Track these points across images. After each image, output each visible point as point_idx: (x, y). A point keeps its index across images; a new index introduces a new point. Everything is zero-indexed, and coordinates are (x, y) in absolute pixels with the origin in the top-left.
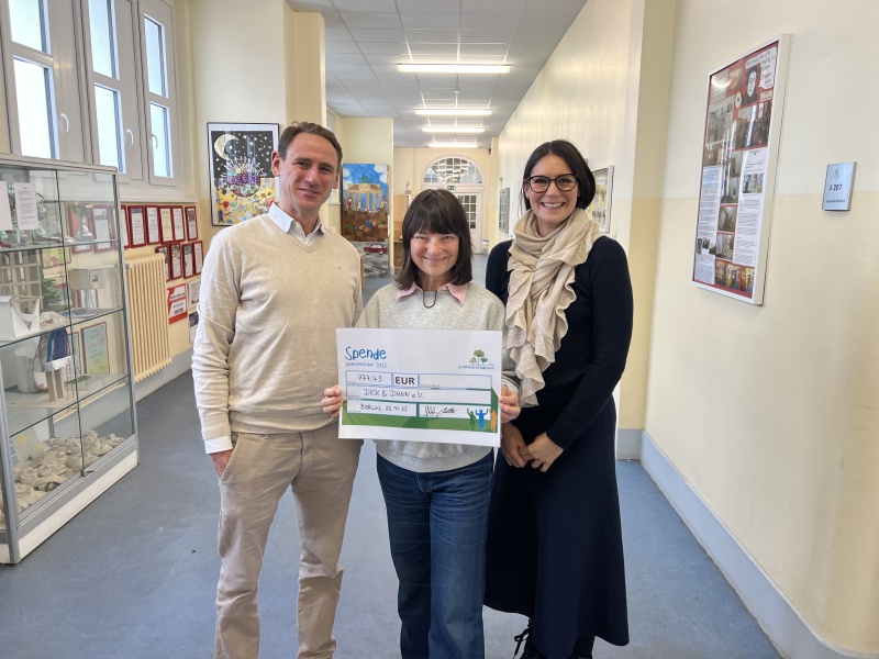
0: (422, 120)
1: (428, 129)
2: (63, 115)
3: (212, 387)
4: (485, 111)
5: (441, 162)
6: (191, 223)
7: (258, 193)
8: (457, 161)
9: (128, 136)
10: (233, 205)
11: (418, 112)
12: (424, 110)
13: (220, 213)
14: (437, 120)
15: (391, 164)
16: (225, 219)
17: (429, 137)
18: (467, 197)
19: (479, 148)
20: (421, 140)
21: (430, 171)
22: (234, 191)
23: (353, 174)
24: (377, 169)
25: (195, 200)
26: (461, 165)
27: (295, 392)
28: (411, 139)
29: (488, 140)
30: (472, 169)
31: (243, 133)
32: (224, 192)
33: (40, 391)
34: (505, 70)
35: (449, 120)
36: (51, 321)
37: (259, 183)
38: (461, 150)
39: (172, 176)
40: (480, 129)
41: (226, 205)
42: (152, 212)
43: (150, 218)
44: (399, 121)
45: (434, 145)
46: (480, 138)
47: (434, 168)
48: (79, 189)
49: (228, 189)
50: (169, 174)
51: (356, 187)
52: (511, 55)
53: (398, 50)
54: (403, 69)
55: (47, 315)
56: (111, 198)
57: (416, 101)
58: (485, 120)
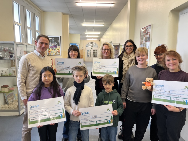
0: (86, 35)
1: (87, 36)
2: (22, 35)
4: (99, 33)
5: (89, 43)
7: (56, 49)
8: (93, 43)
10: (51, 52)
11: (85, 33)
12: (87, 33)
13: (49, 53)
14: (89, 35)
15: (80, 44)
16: (50, 54)
17: (87, 38)
18: (95, 50)
19: (97, 40)
20: (85, 39)
21: (87, 45)
22: (51, 49)
26: (94, 44)
28: (84, 38)
29: (99, 39)
30: (96, 44)
31: (53, 38)
32: (50, 49)
34: (103, 25)
35: (91, 35)
37: (56, 47)
38: (94, 41)
40: (98, 37)
41: (50, 51)
44: (81, 35)
45: (88, 40)
46: (97, 38)
47: (88, 44)
49: (50, 48)
52: (104, 23)
53: (83, 22)
54: (83, 25)
57: (85, 31)
58: (99, 35)
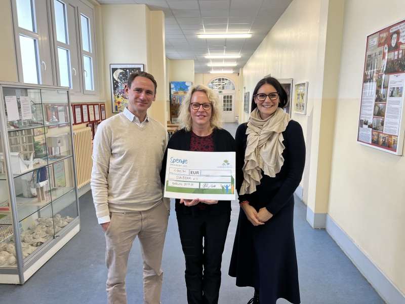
0: (208, 61)
1: (210, 65)
2: (43, 62)
3: (101, 193)
4: (238, 56)
5: (216, 80)
6: (103, 112)
8: (223, 79)
9: (73, 71)
10: (122, 103)
11: (206, 57)
12: (209, 56)
13: (116, 107)
14: (214, 60)
15: (193, 81)
16: (119, 109)
17: (210, 69)
18: (228, 96)
19: (234, 73)
20: (206, 70)
22: (123, 96)
23: (176, 87)
24: (186, 84)
25: (105, 101)
26: (225, 81)
27: (137, 195)
28: (202, 69)
29: (238, 70)
30: (230, 83)
31: (127, 69)
32: (118, 97)
33: (33, 197)
34: (249, 36)
35: (220, 60)
36: (38, 163)
38: (225, 74)
39: (94, 90)
40: (235, 64)
41: (119, 103)
42: (85, 107)
43: (84, 110)
44: (197, 61)
45: (212, 72)
46: (234, 68)
47: (212, 83)
48: (51, 98)
49: (120, 96)
50: (92, 89)
51: (177, 93)
52: (252, 30)
53: (198, 27)
55: (37, 160)
56: (66, 101)
57: (205, 51)
58: (237, 60)
